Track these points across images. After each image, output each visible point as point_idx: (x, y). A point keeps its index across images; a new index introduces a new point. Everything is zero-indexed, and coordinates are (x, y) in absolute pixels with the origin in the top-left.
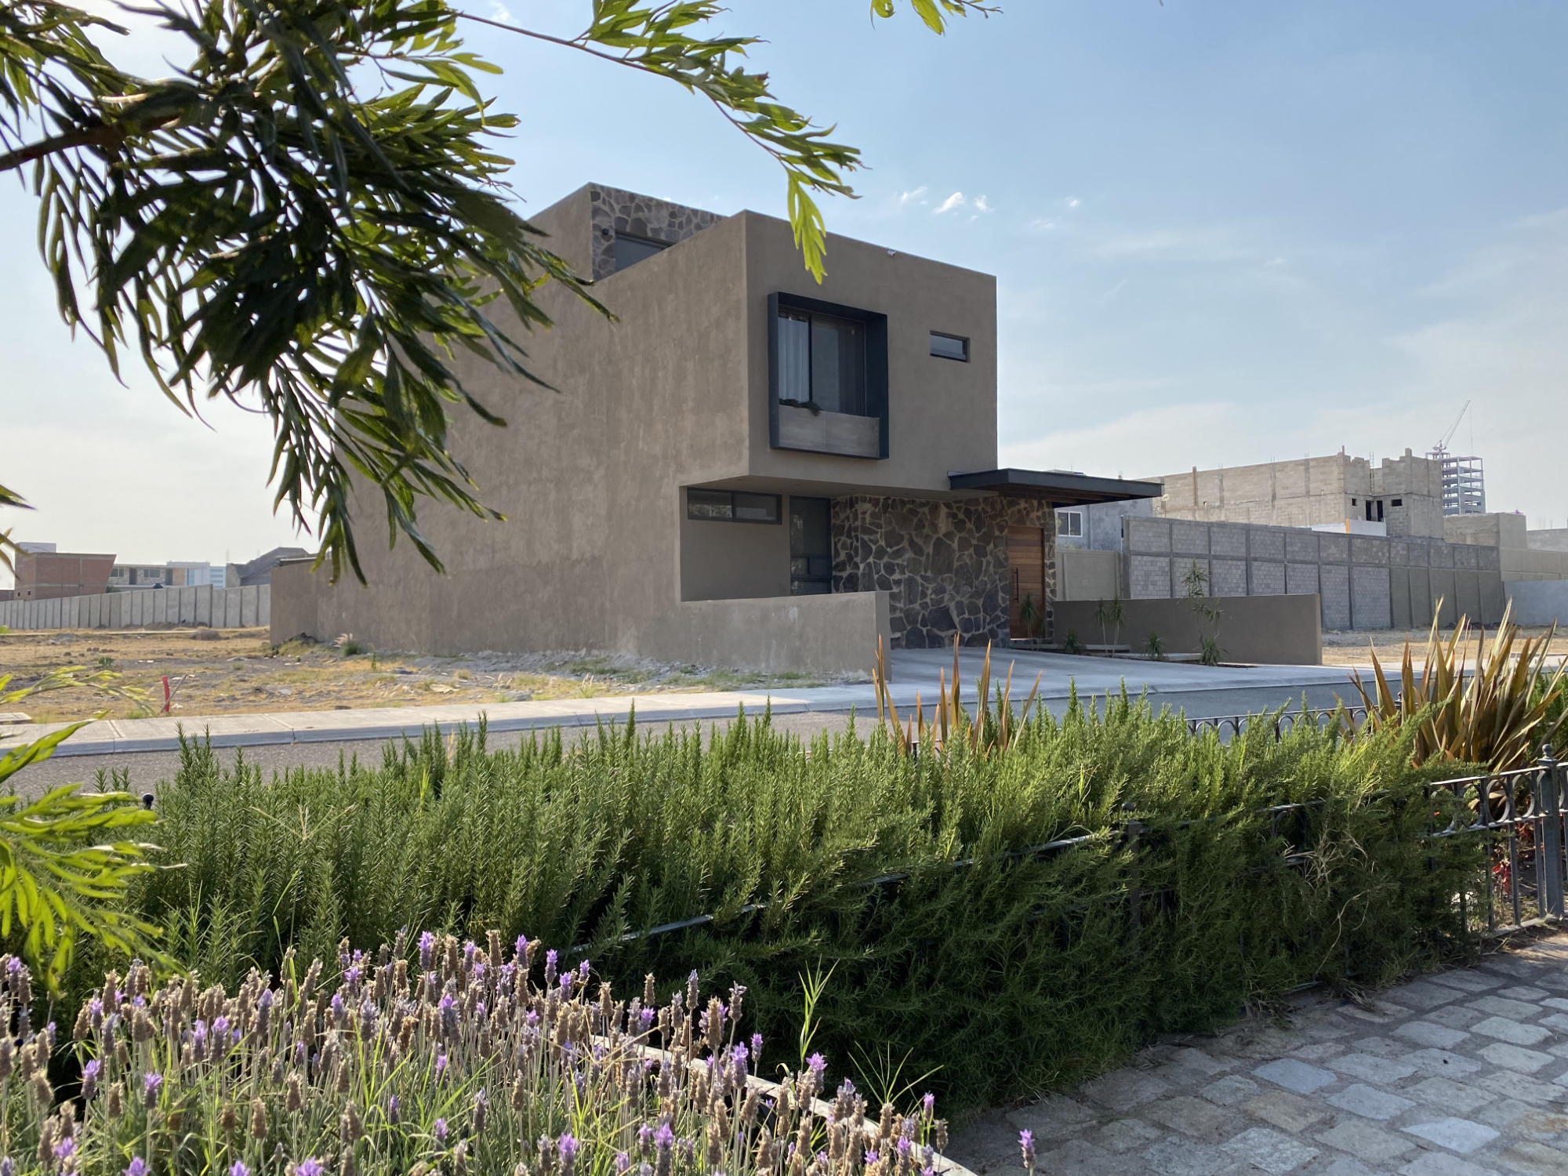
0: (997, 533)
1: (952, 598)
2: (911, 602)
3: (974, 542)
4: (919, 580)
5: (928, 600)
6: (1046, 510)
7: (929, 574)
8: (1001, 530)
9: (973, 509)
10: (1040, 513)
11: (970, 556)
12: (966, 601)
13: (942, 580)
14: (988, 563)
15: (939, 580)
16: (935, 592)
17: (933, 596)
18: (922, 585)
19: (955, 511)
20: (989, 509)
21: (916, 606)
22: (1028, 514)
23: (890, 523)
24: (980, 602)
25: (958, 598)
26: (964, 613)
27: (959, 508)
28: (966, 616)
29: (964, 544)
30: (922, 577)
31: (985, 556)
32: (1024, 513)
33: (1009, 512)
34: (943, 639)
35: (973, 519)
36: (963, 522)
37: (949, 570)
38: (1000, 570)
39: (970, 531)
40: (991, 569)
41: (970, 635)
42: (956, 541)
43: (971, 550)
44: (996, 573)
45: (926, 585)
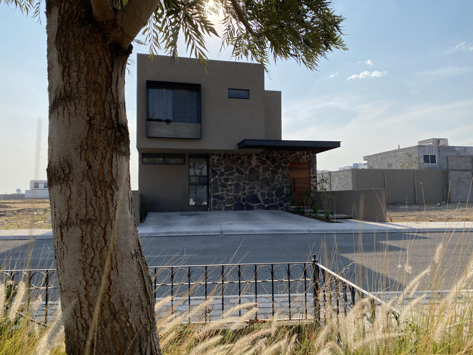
0: (283, 165)
1: (259, 191)
2: (237, 193)
3: (271, 169)
4: (241, 184)
5: (246, 192)
6: (311, 155)
7: (247, 181)
8: (286, 163)
9: (270, 156)
10: (308, 156)
11: (269, 174)
12: (266, 192)
13: (253, 184)
14: (279, 177)
15: (252, 184)
16: (250, 188)
17: (249, 190)
18: (243, 186)
19: (261, 157)
20: (279, 156)
21: (240, 194)
22: (301, 157)
23: (227, 162)
24: (274, 192)
25: (262, 191)
26: (265, 196)
27: (263, 156)
28: (266, 198)
29: (265, 170)
30: (243, 183)
31: (277, 174)
32: (299, 156)
33: (290, 156)
34: (254, 207)
35: (270, 160)
36: (265, 161)
37: (258, 180)
38: (285, 180)
39: (268, 164)
40: (280, 179)
41: (268, 205)
42: (261, 168)
43: (270, 172)
44: (283, 181)
45: (245, 186)
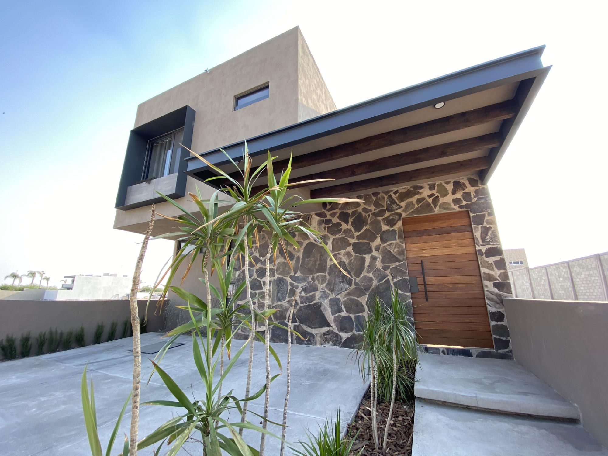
0: (385, 228)
1: (325, 296)
2: (279, 300)
3: (352, 241)
4: (289, 280)
5: (297, 298)
6: (470, 189)
7: (299, 274)
8: (391, 222)
9: (350, 212)
10: (459, 195)
11: (348, 254)
12: (342, 298)
13: (313, 279)
14: (374, 259)
15: (310, 279)
16: (305, 290)
17: (303, 294)
18: (292, 285)
19: (329, 217)
20: (372, 208)
21: (284, 303)
22: (436, 200)
23: (264, 237)
24: (364, 300)
25: (333, 296)
26: (340, 310)
27: (333, 215)
28: (344, 314)
29: (339, 245)
30: (291, 277)
31: (370, 251)
32: (430, 200)
33: (403, 204)
34: (313, 336)
35: (351, 220)
36: (339, 225)
37: (322, 268)
38: (392, 265)
39: (347, 231)
40: (379, 264)
41: (349, 334)
42: (330, 242)
43: (350, 249)
44: (385, 268)
45: (295, 284)
